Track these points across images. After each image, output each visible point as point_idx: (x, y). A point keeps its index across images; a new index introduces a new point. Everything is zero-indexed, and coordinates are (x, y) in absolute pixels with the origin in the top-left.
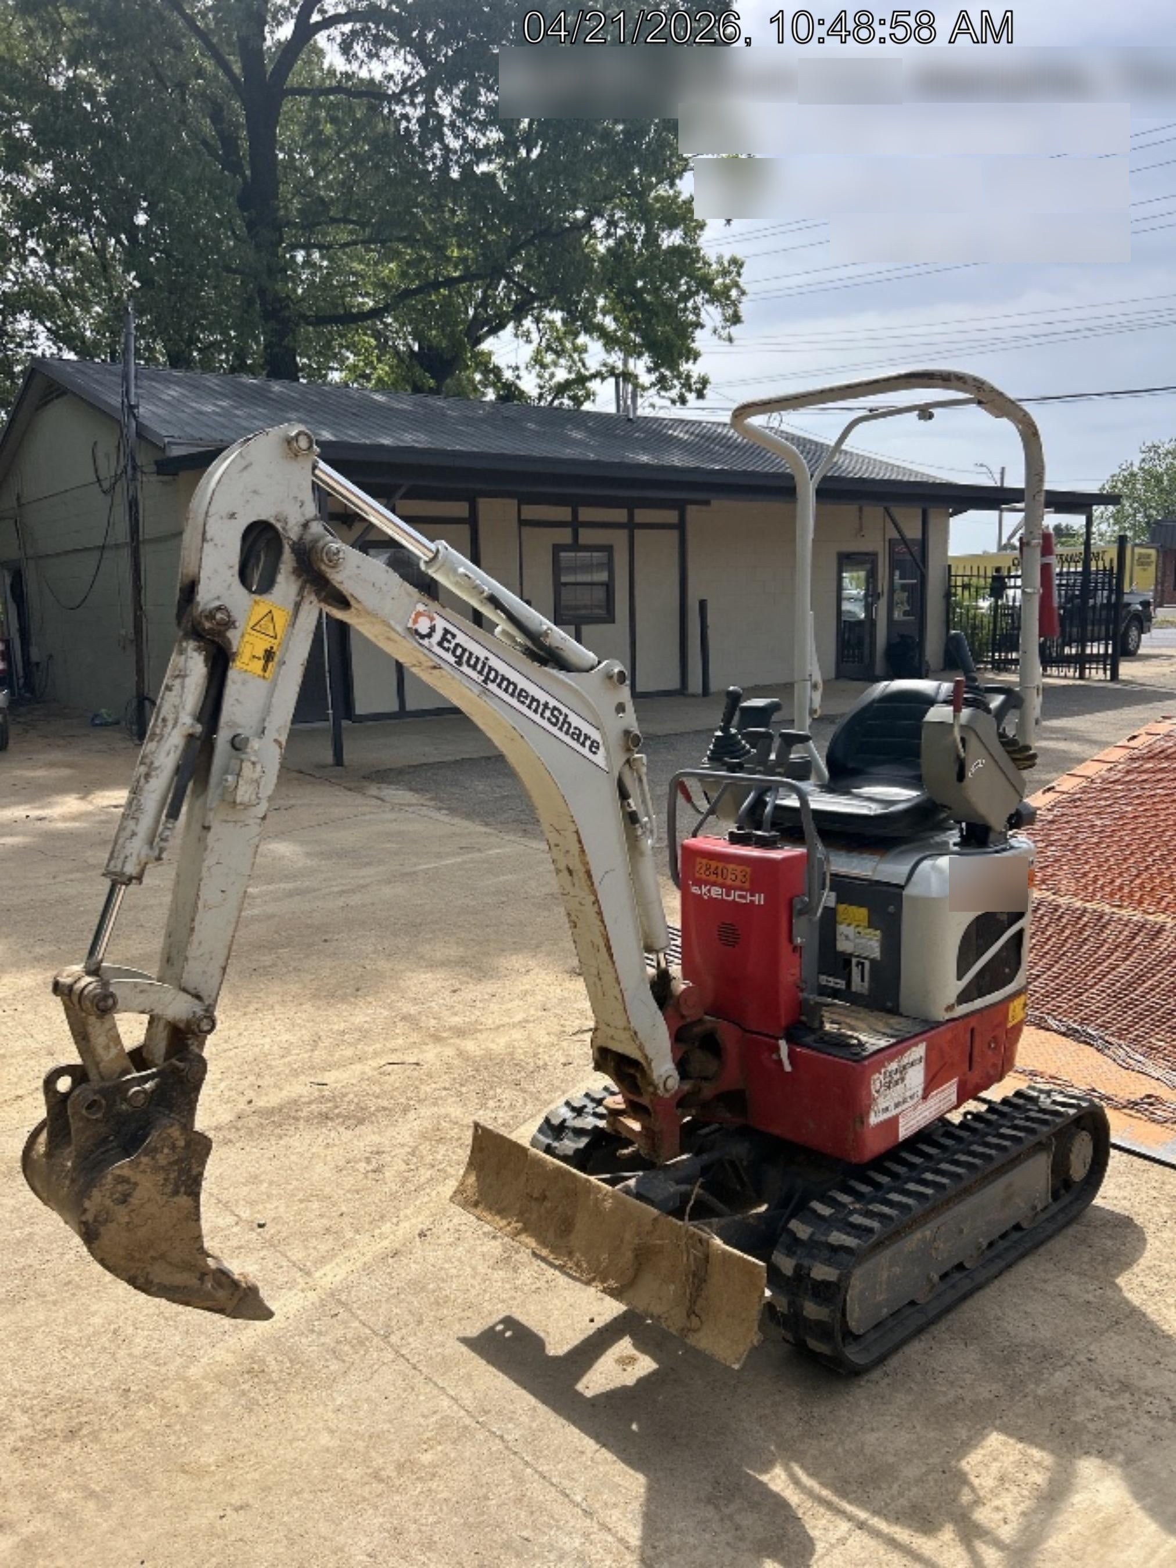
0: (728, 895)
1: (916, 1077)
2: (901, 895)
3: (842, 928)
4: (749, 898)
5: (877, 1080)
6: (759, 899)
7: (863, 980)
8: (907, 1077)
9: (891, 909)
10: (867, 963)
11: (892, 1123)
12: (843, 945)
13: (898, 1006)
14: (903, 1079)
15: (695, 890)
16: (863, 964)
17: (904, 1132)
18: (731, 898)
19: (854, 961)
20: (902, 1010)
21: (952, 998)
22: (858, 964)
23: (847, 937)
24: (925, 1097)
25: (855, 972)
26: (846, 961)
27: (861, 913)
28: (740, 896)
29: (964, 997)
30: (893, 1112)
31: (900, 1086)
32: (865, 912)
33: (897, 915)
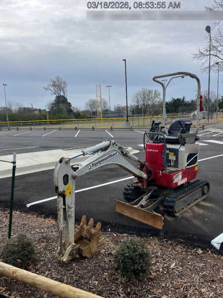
0: (153, 150)
1: (180, 177)
2: (178, 150)
3: (170, 156)
5: (174, 177)
6: (157, 151)
7: (173, 163)
11: (177, 183)
12: (170, 158)
13: (178, 167)
15: (148, 150)
17: (178, 185)
19: (172, 161)
21: (186, 166)
24: (182, 180)
26: (170, 161)
29: (188, 165)
30: (177, 181)
31: (178, 178)
32: (173, 153)
33: (178, 153)
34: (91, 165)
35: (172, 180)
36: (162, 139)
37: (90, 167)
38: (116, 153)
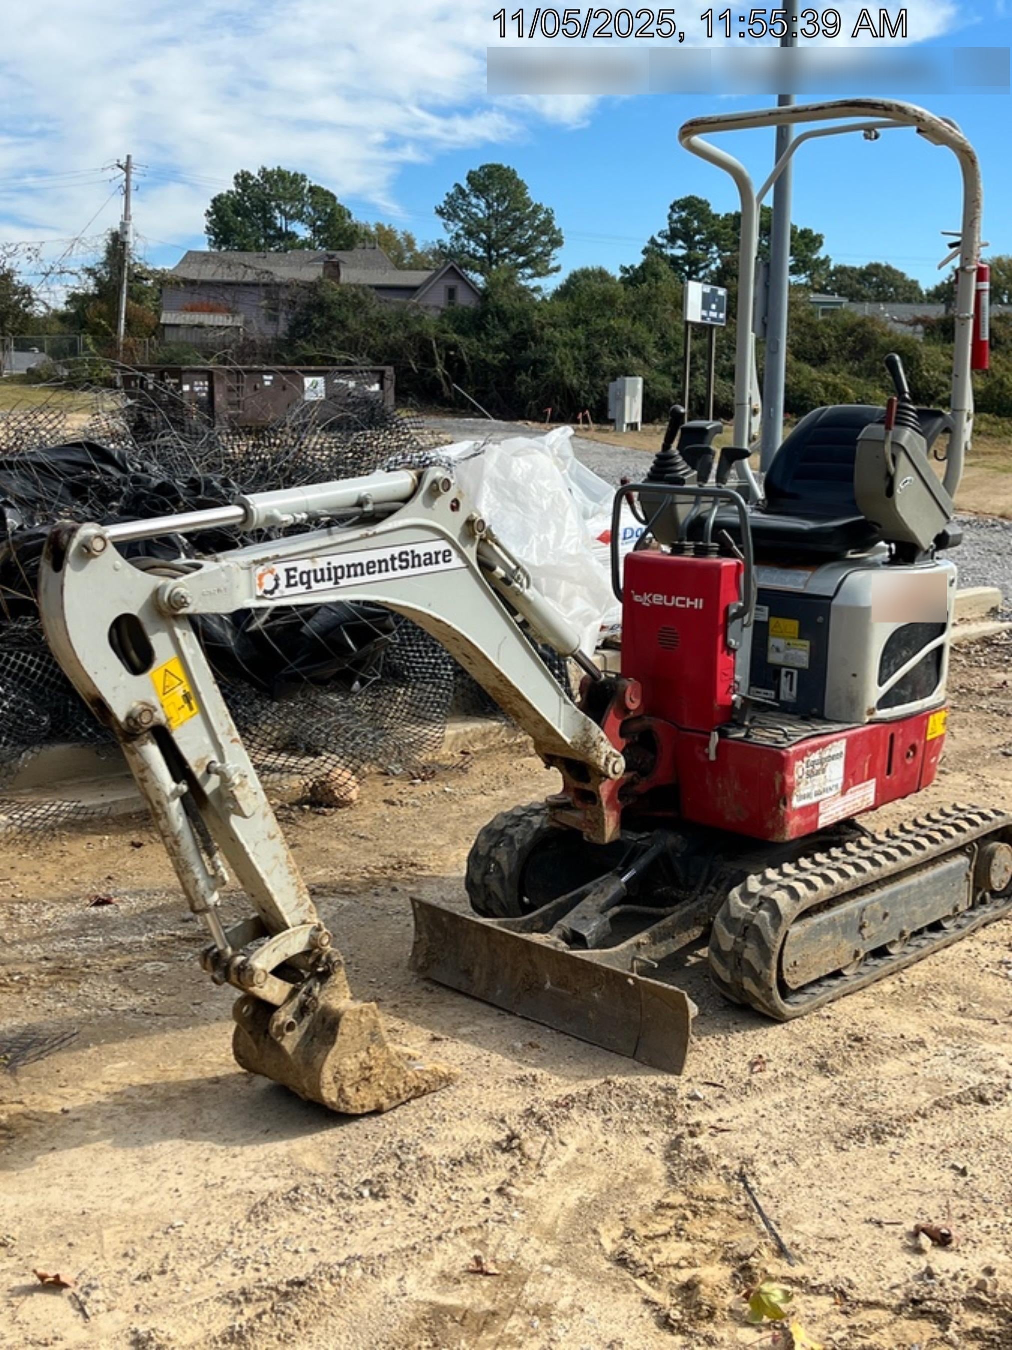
0: (669, 600)
1: (836, 771)
2: (829, 605)
3: (773, 641)
4: (689, 603)
5: (799, 768)
6: (698, 604)
7: (791, 689)
8: (828, 769)
9: (820, 619)
10: (795, 672)
11: (813, 810)
12: (774, 658)
13: (823, 711)
14: (824, 771)
15: (636, 598)
16: (792, 674)
17: (824, 820)
18: (671, 604)
19: (784, 671)
20: (826, 714)
21: (874, 704)
22: (787, 673)
23: (778, 650)
24: (844, 792)
25: (784, 681)
26: (776, 670)
27: (792, 625)
28: (680, 602)
29: (885, 702)
30: (814, 799)
31: (822, 776)
32: (796, 623)
33: (826, 626)
34: (280, 569)
35: (784, 794)
36: (735, 530)
37: (269, 584)
38: (446, 556)
